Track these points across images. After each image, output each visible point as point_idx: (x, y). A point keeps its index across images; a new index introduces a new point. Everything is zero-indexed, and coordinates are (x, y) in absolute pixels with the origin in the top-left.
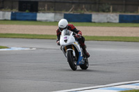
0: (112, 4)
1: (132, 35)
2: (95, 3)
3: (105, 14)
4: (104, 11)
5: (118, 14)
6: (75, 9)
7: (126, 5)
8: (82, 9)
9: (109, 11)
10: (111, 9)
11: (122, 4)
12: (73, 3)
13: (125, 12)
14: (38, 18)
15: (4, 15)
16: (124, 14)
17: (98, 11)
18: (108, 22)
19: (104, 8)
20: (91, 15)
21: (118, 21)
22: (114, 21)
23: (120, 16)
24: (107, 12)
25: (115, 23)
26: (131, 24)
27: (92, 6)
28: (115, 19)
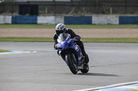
0: (111, 6)
1: (132, 36)
2: (95, 5)
3: (105, 16)
4: (104, 13)
5: (118, 15)
6: (76, 12)
7: (125, 6)
8: (82, 11)
9: (109, 13)
10: (111, 10)
13: (124, 14)
14: (39, 22)
15: (4, 19)
17: (98, 13)
18: (108, 24)
19: (104, 10)
20: (91, 17)
21: (118, 22)
22: (114, 23)
23: (120, 17)
24: (107, 14)
25: (115, 25)
26: (131, 26)
27: (92, 8)
28: (115, 21)
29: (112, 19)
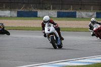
0: (52, 4)
1: (66, 26)
2: (40, 3)
3: (47, 11)
4: (46, 9)
5: (57, 11)
6: (25, 8)
7: (62, 4)
8: (30, 8)
9: (50, 9)
10: (51, 7)
11: (59, 4)
12: (24, 3)
13: (61, 10)
16: (61, 11)
17: (42, 9)
19: (46, 7)
20: (37, 12)
21: (56, 16)
22: (54, 16)
24: (49, 10)
25: (54, 18)
26: (66, 19)
27: (38, 5)
28: (55, 15)
29: (52, 14)
